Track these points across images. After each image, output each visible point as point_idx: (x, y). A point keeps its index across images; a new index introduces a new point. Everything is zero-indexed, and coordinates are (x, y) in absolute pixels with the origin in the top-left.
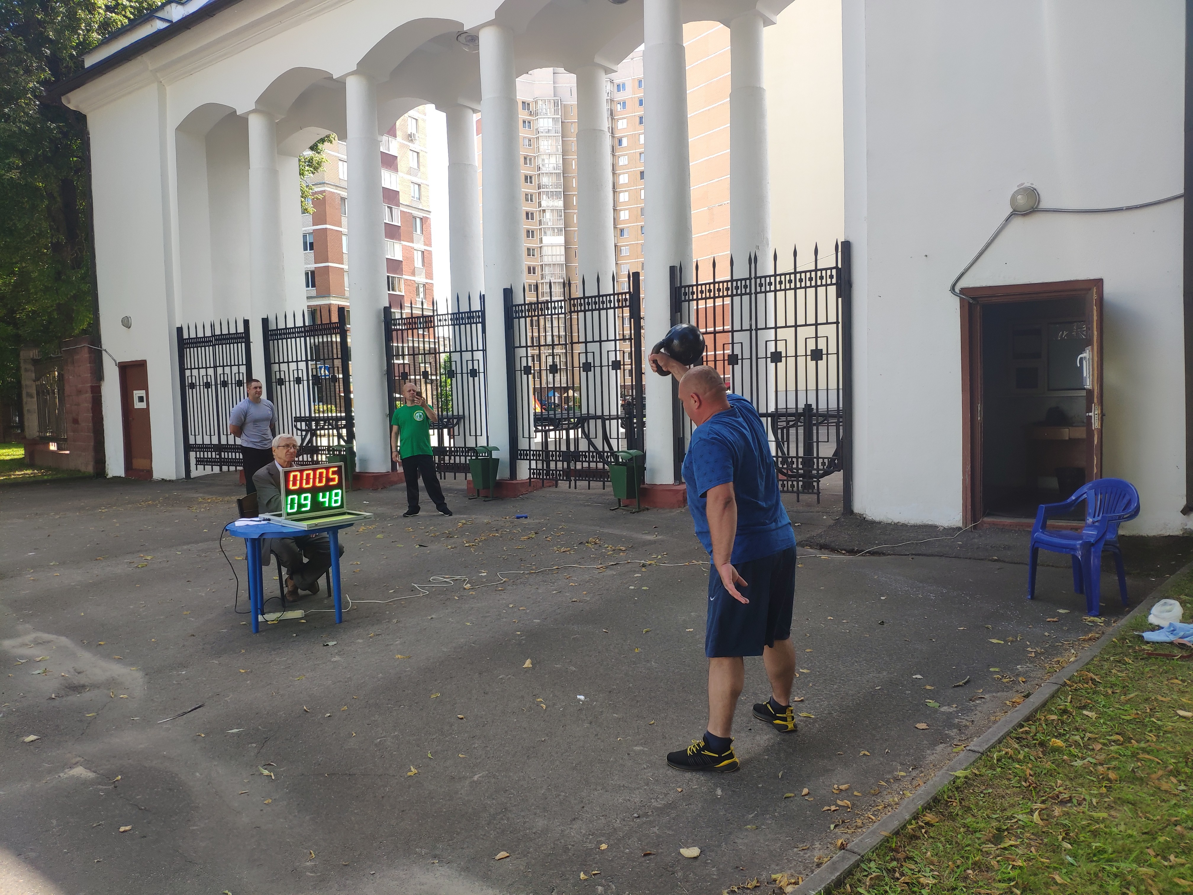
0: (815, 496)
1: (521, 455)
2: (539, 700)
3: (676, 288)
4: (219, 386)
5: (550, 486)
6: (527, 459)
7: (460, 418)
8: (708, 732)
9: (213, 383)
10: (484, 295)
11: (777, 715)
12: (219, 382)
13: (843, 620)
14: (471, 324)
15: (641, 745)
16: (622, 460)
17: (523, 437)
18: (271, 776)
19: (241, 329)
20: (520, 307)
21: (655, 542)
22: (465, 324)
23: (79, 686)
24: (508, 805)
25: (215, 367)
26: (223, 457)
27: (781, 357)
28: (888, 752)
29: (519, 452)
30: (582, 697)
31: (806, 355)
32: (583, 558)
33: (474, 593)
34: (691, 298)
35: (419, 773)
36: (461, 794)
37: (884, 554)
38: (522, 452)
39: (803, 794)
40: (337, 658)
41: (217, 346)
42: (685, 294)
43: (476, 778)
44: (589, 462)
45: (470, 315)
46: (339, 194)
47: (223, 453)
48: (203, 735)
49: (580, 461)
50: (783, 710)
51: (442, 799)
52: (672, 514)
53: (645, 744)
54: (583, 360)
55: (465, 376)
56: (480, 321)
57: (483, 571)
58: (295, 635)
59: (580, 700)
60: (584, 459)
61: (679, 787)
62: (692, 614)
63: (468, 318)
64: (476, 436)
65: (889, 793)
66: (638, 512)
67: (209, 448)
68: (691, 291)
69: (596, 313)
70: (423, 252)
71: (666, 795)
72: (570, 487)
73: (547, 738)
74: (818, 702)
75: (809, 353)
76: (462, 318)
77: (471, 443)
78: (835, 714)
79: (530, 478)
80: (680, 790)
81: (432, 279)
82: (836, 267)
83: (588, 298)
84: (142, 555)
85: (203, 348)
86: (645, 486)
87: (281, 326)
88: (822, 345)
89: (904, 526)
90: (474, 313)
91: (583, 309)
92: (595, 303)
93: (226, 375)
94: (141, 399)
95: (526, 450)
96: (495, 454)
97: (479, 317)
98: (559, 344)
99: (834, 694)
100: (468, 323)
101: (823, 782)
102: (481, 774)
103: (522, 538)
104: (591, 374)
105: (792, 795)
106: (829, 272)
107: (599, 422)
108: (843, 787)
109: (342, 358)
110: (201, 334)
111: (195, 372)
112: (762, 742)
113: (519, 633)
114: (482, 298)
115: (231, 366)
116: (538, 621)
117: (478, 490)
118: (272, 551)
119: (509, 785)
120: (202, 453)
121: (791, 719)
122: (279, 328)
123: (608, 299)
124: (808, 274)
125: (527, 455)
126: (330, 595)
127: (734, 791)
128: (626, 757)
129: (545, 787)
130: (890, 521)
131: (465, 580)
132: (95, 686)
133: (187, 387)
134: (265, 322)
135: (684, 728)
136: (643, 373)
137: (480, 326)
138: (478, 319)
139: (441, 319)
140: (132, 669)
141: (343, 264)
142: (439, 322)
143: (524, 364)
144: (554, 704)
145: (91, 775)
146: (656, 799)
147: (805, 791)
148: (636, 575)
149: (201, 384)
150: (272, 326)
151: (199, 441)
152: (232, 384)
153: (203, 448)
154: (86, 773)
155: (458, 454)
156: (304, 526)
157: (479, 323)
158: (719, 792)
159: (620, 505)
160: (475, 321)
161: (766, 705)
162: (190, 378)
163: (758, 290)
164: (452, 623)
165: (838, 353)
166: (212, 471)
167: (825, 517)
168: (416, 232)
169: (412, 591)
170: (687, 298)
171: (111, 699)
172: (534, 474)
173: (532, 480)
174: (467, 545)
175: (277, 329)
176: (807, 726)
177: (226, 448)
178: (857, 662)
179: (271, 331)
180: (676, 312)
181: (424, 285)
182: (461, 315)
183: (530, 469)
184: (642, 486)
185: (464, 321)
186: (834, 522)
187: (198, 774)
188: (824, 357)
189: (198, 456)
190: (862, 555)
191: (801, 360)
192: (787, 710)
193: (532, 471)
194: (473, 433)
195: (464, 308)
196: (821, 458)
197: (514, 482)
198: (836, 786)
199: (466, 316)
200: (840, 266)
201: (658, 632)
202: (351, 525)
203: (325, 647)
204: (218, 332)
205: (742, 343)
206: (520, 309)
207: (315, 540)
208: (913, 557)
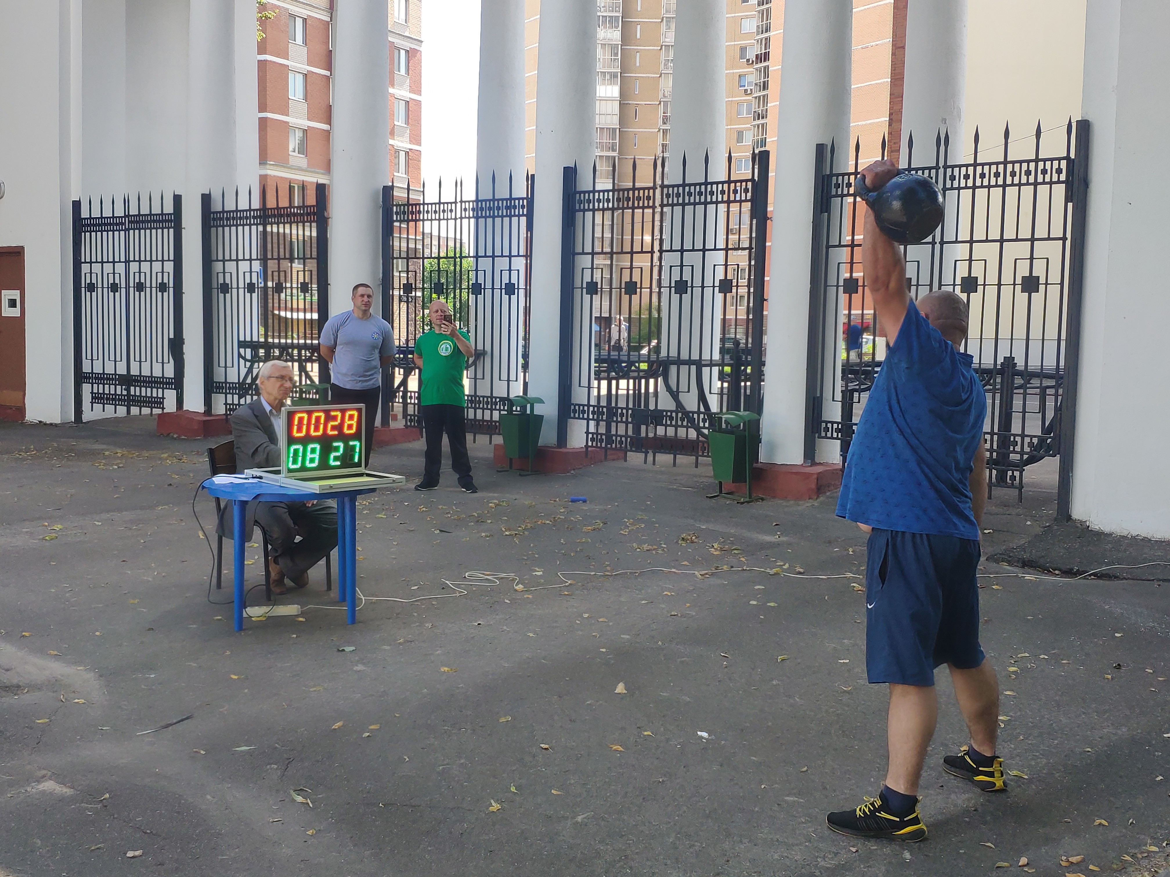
0: (1016, 492)
1: (575, 411)
2: (646, 733)
3: (823, 176)
4: (132, 290)
5: (614, 460)
6: (583, 419)
7: (480, 355)
8: (886, 786)
9: (123, 285)
10: (533, 176)
11: (981, 769)
12: (132, 285)
13: (1062, 660)
14: (510, 217)
15: (794, 795)
16: (727, 426)
17: (580, 386)
18: (308, 804)
19: (169, 209)
20: (587, 195)
21: (778, 545)
22: (502, 217)
23: (11, 686)
24: (628, 852)
25: (127, 262)
26: (132, 393)
27: (977, 285)
28: (1132, 823)
29: (572, 407)
30: (705, 735)
31: (1014, 284)
32: (677, 560)
33: (530, 596)
34: (845, 192)
35: (503, 809)
36: (563, 836)
37: (1116, 577)
38: (577, 407)
39: (1020, 864)
40: (360, 667)
41: (131, 232)
42: (837, 186)
43: (579, 819)
44: (676, 427)
45: (511, 203)
46: (288, 9)
47: (132, 388)
48: (203, 752)
49: (663, 425)
50: (989, 761)
51: (540, 840)
52: (800, 508)
53: (799, 795)
54: (676, 277)
55: (497, 292)
56: (525, 213)
57: (538, 570)
58: (295, 636)
59: (702, 737)
60: (669, 422)
61: (853, 846)
62: (845, 641)
63: (507, 208)
64: (508, 381)
65: (1137, 869)
66: (748, 502)
67: (112, 379)
68: (846, 181)
69: (700, 208)
70: (407, 103)
71: (836, 854)
72: (645, 462)
73: (665, 779)
74: (1032, 759)
75: (1019, 281)
76: (498, 208)
77: (500, 391)
78: (1058, 774)
79: (587, 446)
80: (854, 850)
81: (419, 144)
82: (1067, 158)
83: (690, 185)
84: (47, 524)
85: (110, 233)
86: (759, 465)
87: (230, 206)
88: (1039, 271)
89: (1146, 541)
90: (517, 201)
91: (681, 201)
92: (700, 193)
93: (142, 275)
94: (12, 303)
95: (584, 406)
96: (539, 410)
97: (523, 207)
98: (602, 253)
99: (1054, 750)
100: (507, 216)
101: (1047, 852)
102: (586, 815)
103: (585, 529)
104: (686, 297)
105: (1006, 864)
106: (1056, 163)
107: (693, 368)
108: (1073, 859)
109: (318, 258)
110: (108, 213)
111: (96, 267)
112: (959, 802)
113: (604, 650)
114: (531, 179)
115: (151, 261)
116: (628, 637)
117: (511, 460)
118: (256, 522)
119: (625, 829)
120: (101, 386)
121: (1000, 775)
122: (225, 209)
123: (720, 188)
124: (1025, 166)
125: (584, 412)
126: (329, 587)
127: (926, 856)
128: (776, 808)
129: (673, 835)
130: (1125, 533)
131: (514, 580)
132: (34, 687)
133: (83, 289)
134: (206, 199)
135: (849, 779)
136: (766, 300)
137: (523, 220)
138: (521, 210)
139: (467, 207)
140: (79, 668)
141: (287, 115)
142: (463, 213)
143: (587, 278)
144: (668, 740)
145: (67, 791)
146: (824, 858)
147: (1023, 861)
148: (757, 587)
149: (105, 285)
150: (217, 206)
151: (98, 369)
152: (151, 287)
153: (102, 378)
154: (61, 789)
155: (481, 406)
156: (315, 487)
157: (523, 215)
158: (907, 855)
159: (721, 492)
160: (517, 213)
161: (963, 757)
162: (88, 275)
163: (948, 185)
164: (509, 632)
165: (1062, 284)
166: (115, 413)
167: (1029, 523)
168: (399, 71)
169: (443, 588)
170: (840, 193)
171: (62, 703)
172: (592, 440)
173: (589, 449)
174: (507, 533)
175: (223, 211)
176: (1020, 786)
177: (138, 381)
178: (1084, 713)
179: (214, 213)
180: (822, 212)
181: (407, 153)
182: (496, 202)
183: (587, 433)
184: (755, 465)
185: (500, 212)
186: (1042, 530)
187: (209, 797)
188: (1042, 288)
189: (95, 391)
190: (1084, 578)
191: (1006, 292)
192: (995, 762)
193: (590, 436)
194: (504, 376)
195: (503, 193)
196: (1027, 436)
197: (563, 450)
198: (1064, 858)
199: (505, 204)
200: (1072, 156)
201: (799, 661)
202: (373, 490)
203: (340, 653)
204: (134, 211)
205: (918, 262)
206: (587, 197)
207: (317, 510)
208: (1161, 583)
